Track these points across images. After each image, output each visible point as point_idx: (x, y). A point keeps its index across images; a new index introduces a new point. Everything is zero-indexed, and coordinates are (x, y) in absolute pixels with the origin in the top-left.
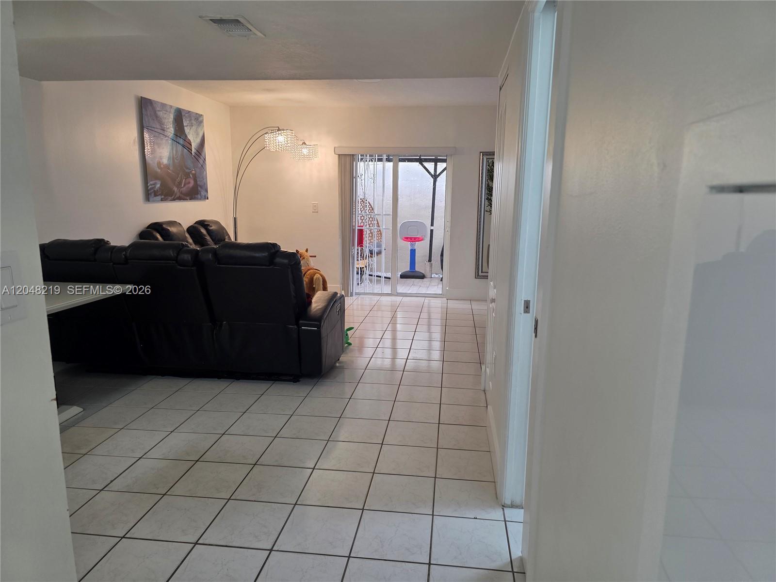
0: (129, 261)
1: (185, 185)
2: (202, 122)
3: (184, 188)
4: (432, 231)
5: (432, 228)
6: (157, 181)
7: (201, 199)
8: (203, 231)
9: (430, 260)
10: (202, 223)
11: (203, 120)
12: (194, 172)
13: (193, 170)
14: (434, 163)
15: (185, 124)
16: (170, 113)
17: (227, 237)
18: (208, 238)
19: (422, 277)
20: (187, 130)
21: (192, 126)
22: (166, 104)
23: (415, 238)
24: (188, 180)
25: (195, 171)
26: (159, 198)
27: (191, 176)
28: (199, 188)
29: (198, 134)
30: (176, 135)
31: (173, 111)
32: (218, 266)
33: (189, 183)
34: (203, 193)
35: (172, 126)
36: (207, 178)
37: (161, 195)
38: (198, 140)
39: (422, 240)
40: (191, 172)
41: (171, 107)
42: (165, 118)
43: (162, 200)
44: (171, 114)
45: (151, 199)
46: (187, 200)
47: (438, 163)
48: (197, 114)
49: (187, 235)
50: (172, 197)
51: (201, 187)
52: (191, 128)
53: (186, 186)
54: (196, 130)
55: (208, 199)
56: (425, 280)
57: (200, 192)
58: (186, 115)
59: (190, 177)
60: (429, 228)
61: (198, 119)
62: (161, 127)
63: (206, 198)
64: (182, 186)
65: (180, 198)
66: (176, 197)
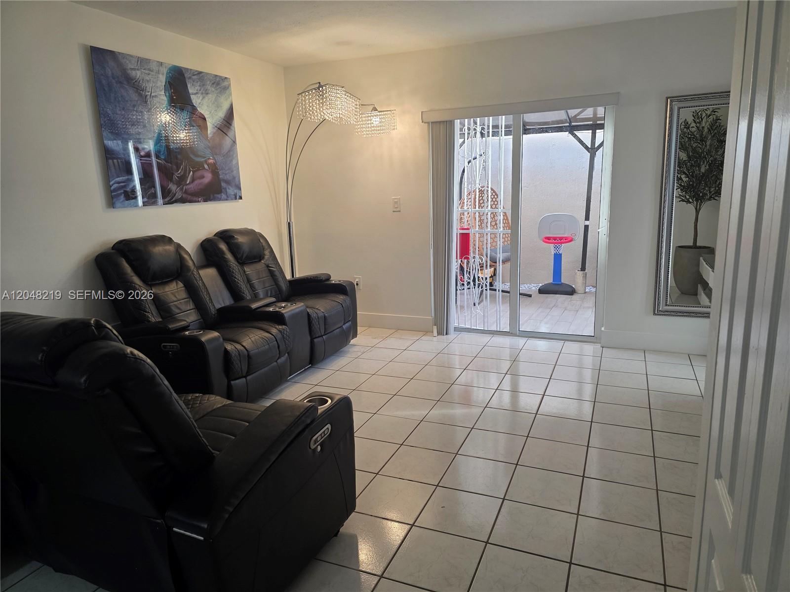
1: (193, 181)
2: (227, 88)
3: (192, 186)
4: (586, 227)
5: (587, 223)
6: (129, 177)
7: (227, 200)
8: (223, 247)
9: (583, 268)
10: (226, 236)
11: (229, 85)
12: (211, 161)
13: (209, 159)
14: (591, 131)
15: (190, 91)
16: (158, 72)
17: (267, 252)
18: (229, 256)
19: (571, 292)
20: (196, 100)
21: (207, 94)
22: (148, 59)
23: (561, 238)
24: (198, 174)
25: (214, 159)
26: (138, 202)
27: (206, 166)
28: (223, 184)
29: (219, 106)
30: (172, 106)
31: (164, 70)
33: (203, 177)
34: (231, 191)
35: (163, 93)
36: (238, 169)
38: (221, 114)
39: (571, 240)
40: (206, 161)
41: (161, 64)
42: (149, 81)
44: (160, 76)
45: (119, 203)
46: (198, 202)
47: (597, 131)
48: (216, 76)
50: (167, 200)
51: (228, 182)
52: (204, 98)
53: (196, 182)
54: (216, 100)
55: (241, 198)
56: (575, 297)
57: (225, 189)
58: (193, 77)
59: (204, 168)
60: (582, 223)
61: (220, 84)
62: (140, 95)
63: (238, 197)
64: (188, 182)
65: (183, 201)
66: (174, 199)
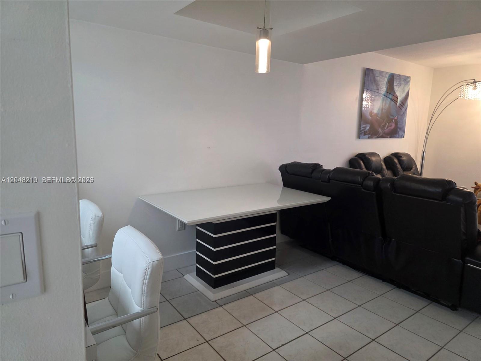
0: (330, 181)
1: (387, 128)
2: (409, 82)
3: (387, 130)
6: (367, 125)
7: (398, 137)
8: (396, 161)
10: (397, 155)
11: (410, 80)
12: (396, 118)
13: (396, 117)
15: (395, 84)
16: (385, 77)
17: (414, 166)
18: (399, 166)
20: (396, 88)
21: (401, 85)
22: (383, 71)
24: (390, 124)
25: (397, 117)
26: (367, 136)
27: (394, 121)
28: (398, 130)
29: (404, 91)
30: (387, 92)
31: (387, 76)
32: (394, 194)
33: (391, 126)
34: (401, 133)
35: (385, 86)
36: (406, 122)
37: (369, 134)
38: (404, 95)
40: (394, 118)
41: (387, 73)
42: (381, 81)
43: (369, 138)
44: (386, 78)
45: (361, 137)
46: (388, 138)
48: (406, 76)
49: (383, 163)
50: (377, 136)
51: (400, 129)
52: (399, 87)
53: (389, 128)
54: (403, 88)
55: (404, 137)
57: (399, 132)
58: (397, 78)
59: (393, 122)
61: (406, 80)
62: (377, 87)
63: (403, 136)
64: (386, 128)
65: (382, 137)
66: (379, 136)
